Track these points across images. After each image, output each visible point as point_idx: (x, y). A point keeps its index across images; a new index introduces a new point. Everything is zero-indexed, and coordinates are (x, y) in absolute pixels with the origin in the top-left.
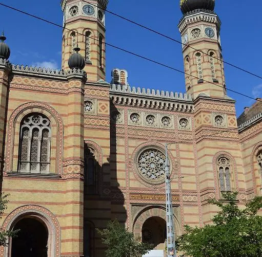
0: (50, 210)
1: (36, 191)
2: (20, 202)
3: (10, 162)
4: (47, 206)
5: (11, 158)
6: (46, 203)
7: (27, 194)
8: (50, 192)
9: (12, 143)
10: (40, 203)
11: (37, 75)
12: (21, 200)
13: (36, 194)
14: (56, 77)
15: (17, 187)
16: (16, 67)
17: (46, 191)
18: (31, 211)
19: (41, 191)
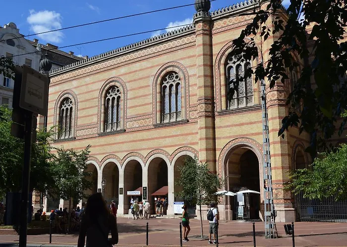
0: (256, 140)
1: (242, 124)
2: (230, 137)
3: (219, 102)
4: (254, 137)
5: (220, 98)
6: (253, 134)
7: (235, 128)
8: (255, 123)
9: (219, 85)
10: (247, 135)
11: (232, 13)
12: (231, 135)
13: (243, 127)
14: (249, 8)
15: (227, 124)
16: (214, 14)
17: (251, 123)
18: (240, 143)
19: (247, 124)
